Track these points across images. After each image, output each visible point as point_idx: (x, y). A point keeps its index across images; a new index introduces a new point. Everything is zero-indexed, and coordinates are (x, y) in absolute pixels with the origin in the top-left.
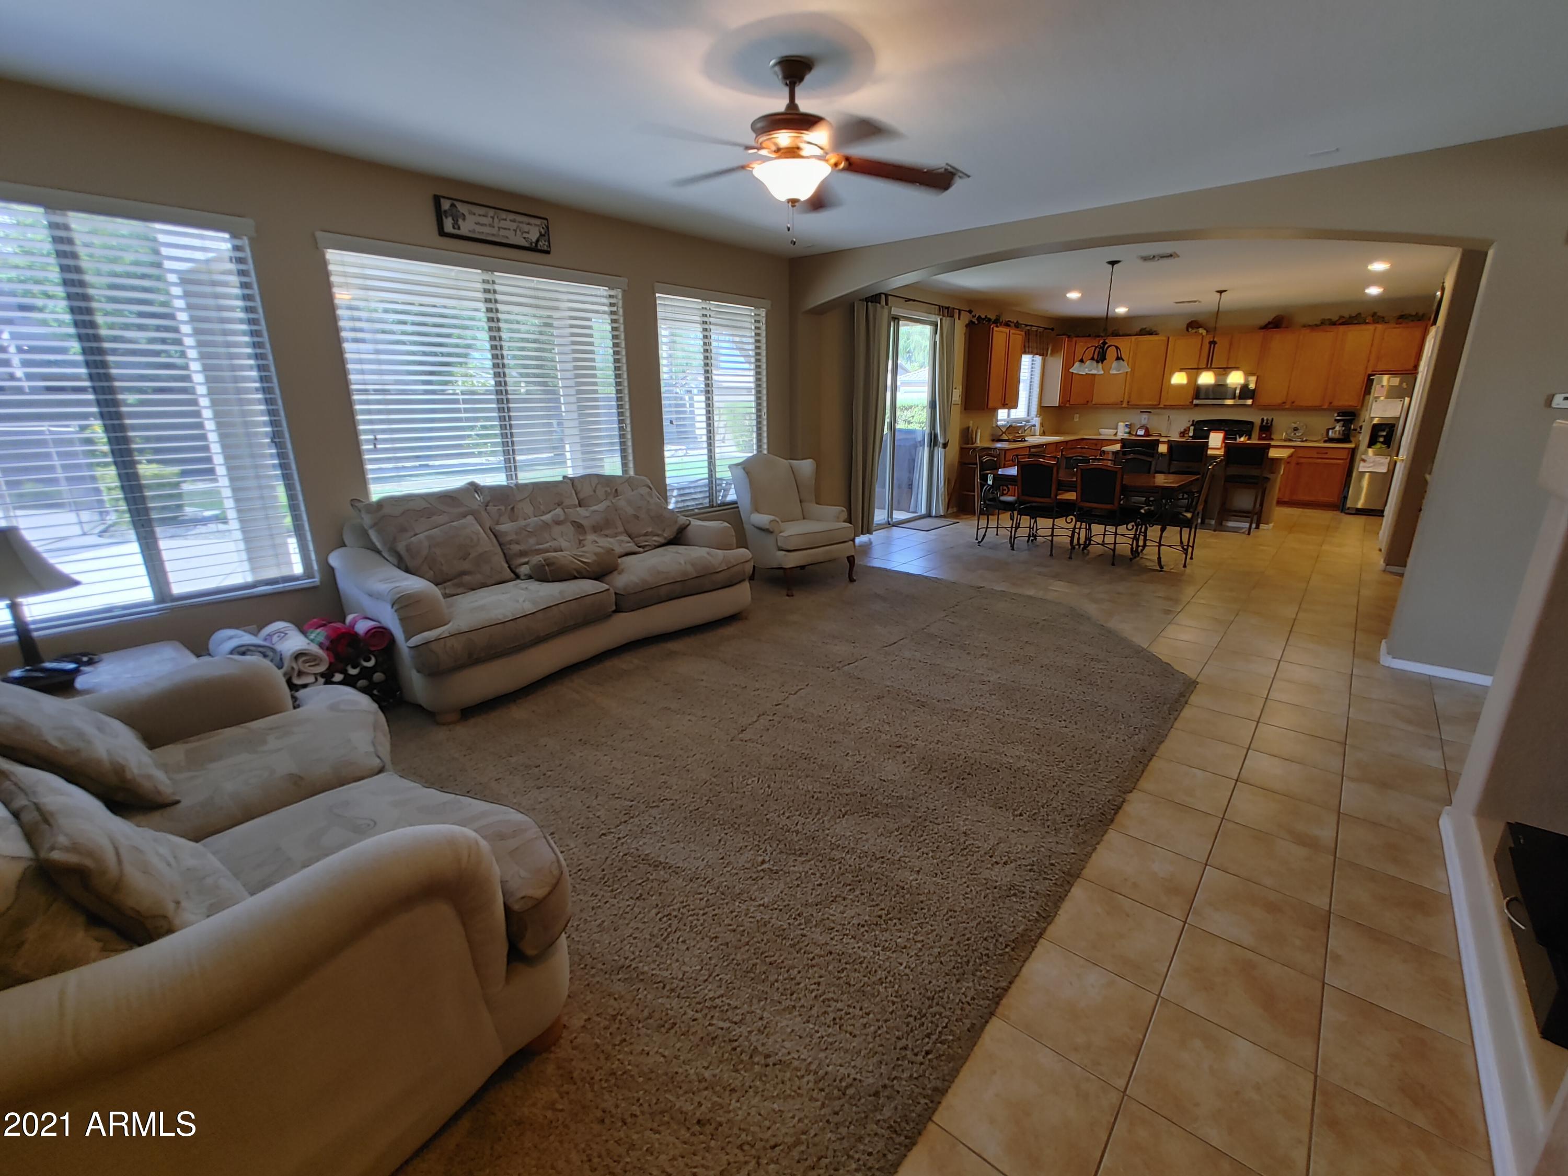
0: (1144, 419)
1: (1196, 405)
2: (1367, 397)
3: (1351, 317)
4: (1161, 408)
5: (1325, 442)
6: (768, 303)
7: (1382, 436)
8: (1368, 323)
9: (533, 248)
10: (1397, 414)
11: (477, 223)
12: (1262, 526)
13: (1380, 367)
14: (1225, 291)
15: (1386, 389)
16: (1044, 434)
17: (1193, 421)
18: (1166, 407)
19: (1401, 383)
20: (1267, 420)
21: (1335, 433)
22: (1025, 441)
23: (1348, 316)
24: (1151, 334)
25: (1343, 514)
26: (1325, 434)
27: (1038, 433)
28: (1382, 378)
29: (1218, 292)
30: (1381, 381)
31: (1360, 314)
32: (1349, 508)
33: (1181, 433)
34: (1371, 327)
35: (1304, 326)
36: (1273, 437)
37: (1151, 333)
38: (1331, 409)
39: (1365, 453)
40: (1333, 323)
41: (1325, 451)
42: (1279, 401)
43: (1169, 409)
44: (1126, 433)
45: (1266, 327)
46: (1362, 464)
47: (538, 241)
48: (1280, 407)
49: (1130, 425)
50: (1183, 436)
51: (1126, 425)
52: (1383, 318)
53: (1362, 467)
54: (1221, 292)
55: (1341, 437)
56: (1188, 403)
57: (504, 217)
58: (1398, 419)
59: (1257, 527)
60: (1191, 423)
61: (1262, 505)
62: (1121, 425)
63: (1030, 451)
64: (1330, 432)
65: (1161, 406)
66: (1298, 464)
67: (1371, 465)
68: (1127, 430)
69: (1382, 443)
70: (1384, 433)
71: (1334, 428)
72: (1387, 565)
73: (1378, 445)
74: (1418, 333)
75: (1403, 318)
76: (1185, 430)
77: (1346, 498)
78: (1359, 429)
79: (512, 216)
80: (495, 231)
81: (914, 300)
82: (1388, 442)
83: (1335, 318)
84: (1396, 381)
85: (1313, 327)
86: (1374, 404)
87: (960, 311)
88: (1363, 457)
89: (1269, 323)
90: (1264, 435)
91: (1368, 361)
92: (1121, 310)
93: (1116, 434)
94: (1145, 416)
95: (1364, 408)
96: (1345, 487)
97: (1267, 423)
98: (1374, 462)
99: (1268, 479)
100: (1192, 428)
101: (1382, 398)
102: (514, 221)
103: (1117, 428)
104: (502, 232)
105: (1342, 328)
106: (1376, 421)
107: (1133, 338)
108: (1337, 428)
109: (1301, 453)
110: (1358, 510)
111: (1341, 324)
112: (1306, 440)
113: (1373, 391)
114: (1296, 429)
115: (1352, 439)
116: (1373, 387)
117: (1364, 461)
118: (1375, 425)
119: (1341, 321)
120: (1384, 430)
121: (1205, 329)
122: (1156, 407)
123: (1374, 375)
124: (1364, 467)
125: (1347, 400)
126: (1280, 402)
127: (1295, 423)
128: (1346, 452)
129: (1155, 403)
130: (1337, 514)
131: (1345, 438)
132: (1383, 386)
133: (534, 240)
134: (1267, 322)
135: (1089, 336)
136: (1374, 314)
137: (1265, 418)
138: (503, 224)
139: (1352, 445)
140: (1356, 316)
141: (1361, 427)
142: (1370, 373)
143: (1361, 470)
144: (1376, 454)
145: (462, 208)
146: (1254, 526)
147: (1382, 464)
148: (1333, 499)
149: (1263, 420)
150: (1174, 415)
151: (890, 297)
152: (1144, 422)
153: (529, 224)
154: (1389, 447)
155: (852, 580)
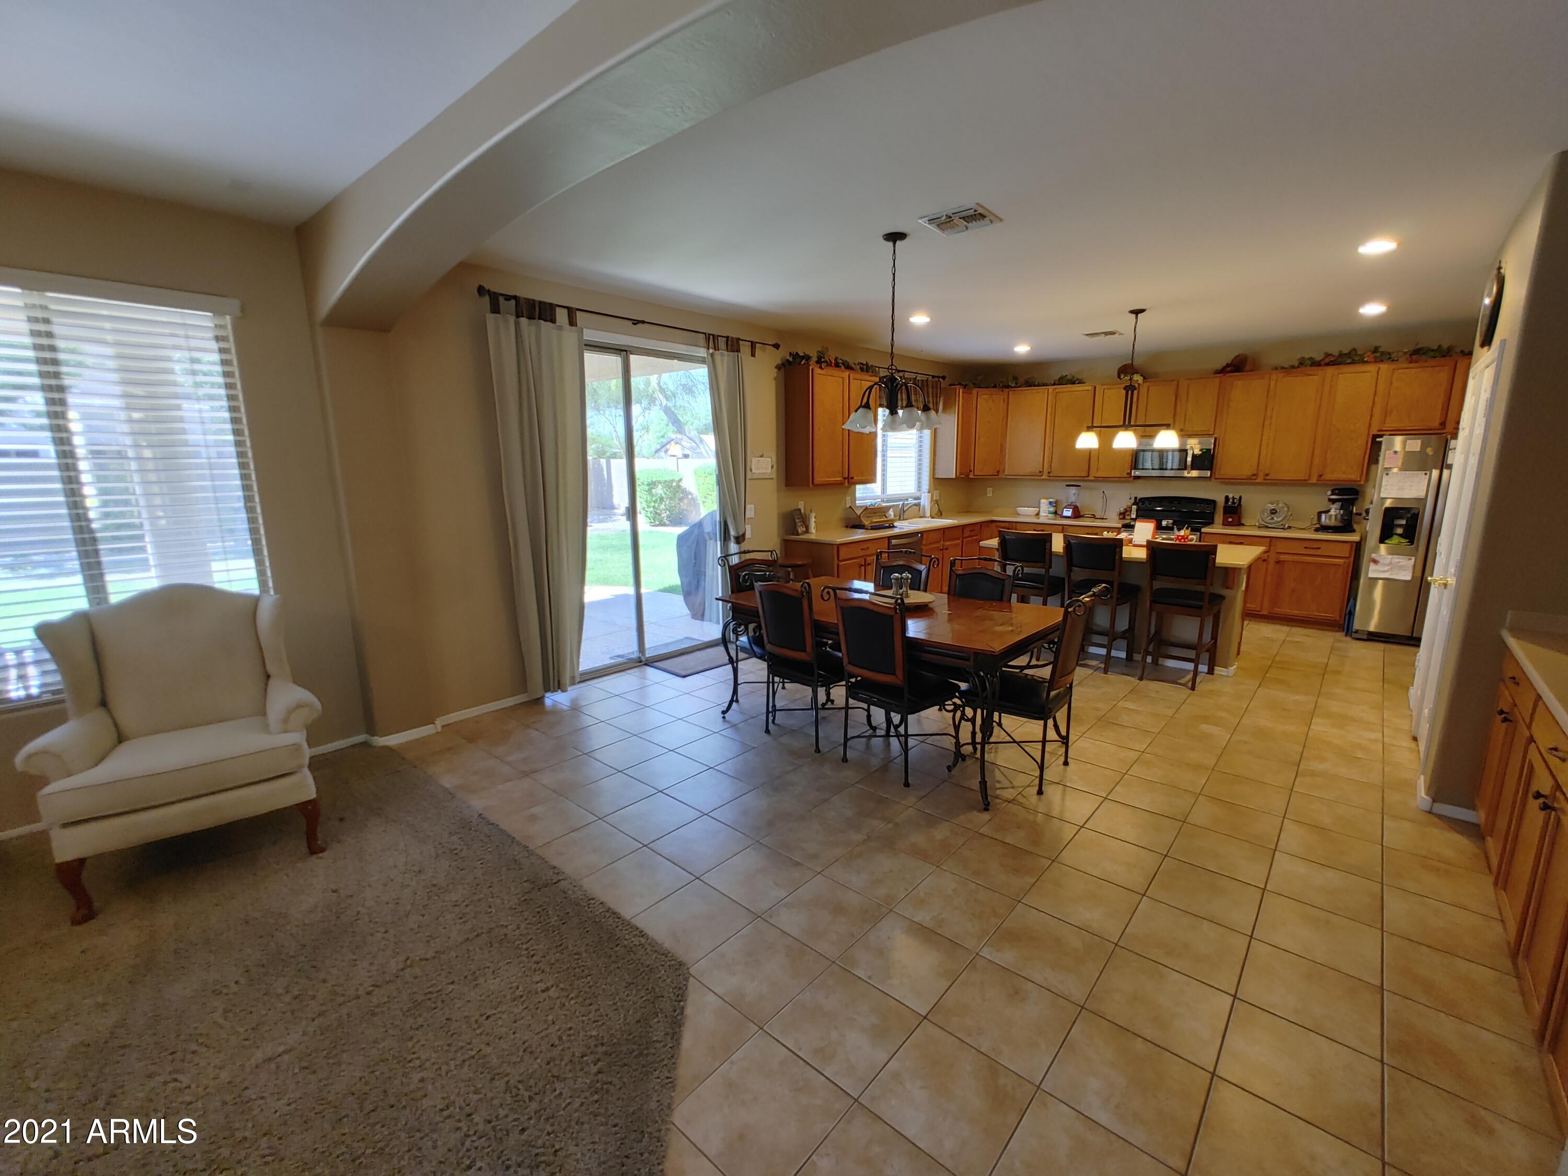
0: (1072, 494)
1: (1137, 478)
2: (1373, 467)
3: (1341, 355)
4: (1091, 481)
5: (1317, 530)
6: (234, 304)
7: (1400, 526)
8: (1366, 362)
10: (1422, 494)
12: (1218, 670)
13: (1391, 424)
14: (1142, 311)
15: (1401, 456)
16: (940, 514)
17: (1136, 498)
18: (1097, 479)
19: (1423, 446)
20: (1233, 498)
21: (1330, 519)
22: (894, 527)
23: (1337, 354)
24: (1074, 383)
25: (1348, 639)
26: (1315, 521)
27: (928, 514)
28: (1393, 440)
29: (1132, 312)
30: (1391, 444)
31: (1354, 349)
32: (1357, 632)
33: (1120, 514)
34: (1372, 368)
35: (1276, 369)
36: (1243, 521)
37: (1072, 382)
38: (1321, 482)
39: (1376, 549)
40: (1316, 364)
41: (1315, 545)
42: (1247, 471)
43: (1104, 481)
44: (1050, 513)
45: (1223, 371)
46: (1372, 567)
48: (1250, 480)
49: (1056, 502)
50: (1124, 518)
51: (1050, 503)
52: (1390, 354)
53: (1373, 571)
54: (1137, 312)
55: (1339, 524)
56: (1125, 475)
58: (1423, 501)
59: (1211, 671)
60: (1133, 501)
61: (1214, 637)
62: (1044, 503)
63: (889, 542)
64: (1323, 516)
65: (1091, 478)
66: (1278, 562)
67: (1386, 568)
68: (1052, 509)
69: (1400, 535)
70: (1403, 522)
71: (1329, 511)
72: (1434, 801)
73: (1395, 540)
74: (1443, 375)
75: (1418, 354)
76: (1126, 511)
77: (1351, 614)
78: (1364, 514)
81: (643, 322)
82: (1410, 534)
83: (1318, 357)
84: (1415, 445)
85: (1289, 370)
86: (1385, 478)
87: (753, 345)
88: (1373, 556)
89: (1228, 365)
90: (1230, 520)
91: (1371, 416)
92: (1022, 349)
93: (1038, 514)
94: (1073, 490)
95: (1370, 483)
96: (1348, 600)
97: (1233, 503)
98: (1390, 564)
99: (1222, 597)
100: (1134, 507)
101: (1395, 470)
103: (1039, 507)
105: (1330, 370)
106: (1388, 504)
107: (1051, 388)
108: (1333, 512)
109: (1280, 547)
110: (1370, 633)
111: (1327, 364)
112: (1289, 527)
113: (1381, 459)
114: (1273, 512)
115: (1355, 526)
116: (1382, 454)
117: (1375, 562)
118: (1387, 509)
119: (1327, 360)
120: (1401, 518)
121: (1141, 375)
122: (1085, 478)
123: (1381, 436)
124: (1376, 571)
125: (1346, 473)
126: (1250, 474)
127: (1272, 503)
128: (1348, 546)
129: (1083, 474)
130: (1340, 635)
131: (1346, 526)
132: (1396, 452)
134: (1225, 364)
135: (995, 387)
136: (1376, 350)
137: (1231, 496)
139: (1355, 538)
140: (1350, 353)
141: (1367, 511)
142: (1376, 433)
143: (1371, 575)
144: (1392, 552)
146: (1203, 668)
147: (1401, 568)
148: (1334, 615)
149: (1227, 498)
150: (1111, 490)
151: (578, 314)
152: (1073, 499)
154: (1412, 542)
155: (314, 849)
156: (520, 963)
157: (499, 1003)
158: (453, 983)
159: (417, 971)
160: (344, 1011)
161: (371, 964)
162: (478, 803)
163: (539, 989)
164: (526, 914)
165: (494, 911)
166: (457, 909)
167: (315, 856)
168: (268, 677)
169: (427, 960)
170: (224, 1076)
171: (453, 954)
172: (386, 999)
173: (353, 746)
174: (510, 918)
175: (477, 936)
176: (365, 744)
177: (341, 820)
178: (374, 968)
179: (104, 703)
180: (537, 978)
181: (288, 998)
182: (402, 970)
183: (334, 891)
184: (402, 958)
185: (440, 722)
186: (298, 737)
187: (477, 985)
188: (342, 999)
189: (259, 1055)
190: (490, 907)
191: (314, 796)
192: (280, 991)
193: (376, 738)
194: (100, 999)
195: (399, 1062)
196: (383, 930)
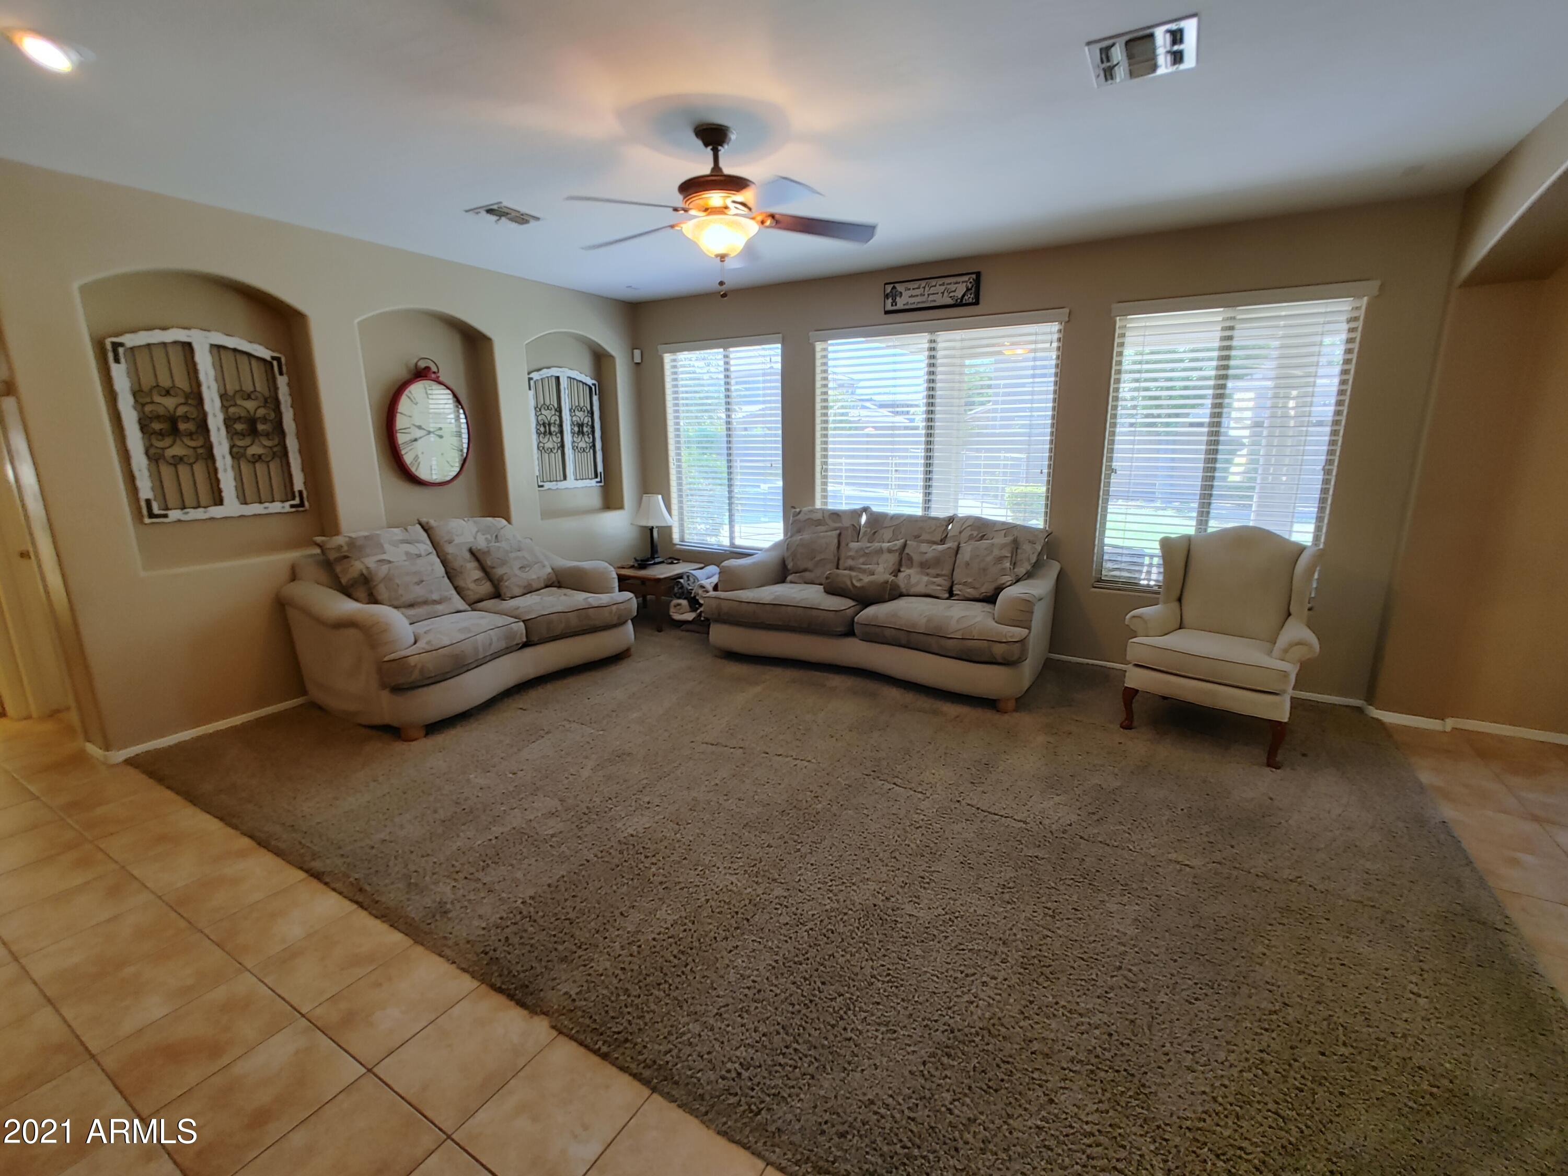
9: (959, 304)
11: (911, 296)
47: (963, 296)
57: (934, 284)
79: (940, 281)
80: (924, 299)
102: (943, 285)
104: (931, 298)
133: (960, 296)
138: (933, 290)
145: (900, 288)
153: (956, 283)
155: (1272, 763)
156: (1402, 955)
157: (1361, 965)
158: (1327, 919)
159: (1302, 889)
160: (1235, 873)
161: (1270, 860)
162: (1448, 812)
163: (1409, 988)
164: (1437, 927)
165: (1403, 901)
166: (1366, 876)
167: (1268, 769)
168: (1289, 614)
169: (1315, 889)
170: (1153, 851)
171: (1341, 902)
172: (1268, 888)
173: (1347, 706)
174: (1417, 918)
175: (1373, 906)
176: (1359, 709)
177: (1304, 755)
178: (1270, 864)
179: (1180, 600)
180: (1414, 979)
181: (1206, 839)
182: (1291, 880)
183: (1271, 799)
184: (1296, 874)
185: (1450, 723)
186: (1292, 670)
187: (1348, 937)
188: (1238, 866)
189: (1173, 856)
190: (1401, 896)
191: (1286, 720)
192: (1203, 832)
193: (1371, 707)
194: (1116, 770)
195: (1254, 930)
196: (1291, 845)
